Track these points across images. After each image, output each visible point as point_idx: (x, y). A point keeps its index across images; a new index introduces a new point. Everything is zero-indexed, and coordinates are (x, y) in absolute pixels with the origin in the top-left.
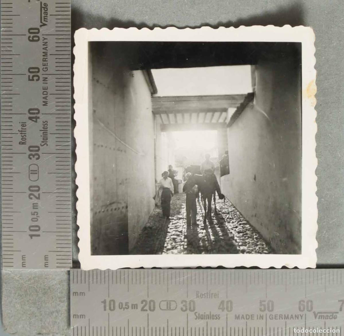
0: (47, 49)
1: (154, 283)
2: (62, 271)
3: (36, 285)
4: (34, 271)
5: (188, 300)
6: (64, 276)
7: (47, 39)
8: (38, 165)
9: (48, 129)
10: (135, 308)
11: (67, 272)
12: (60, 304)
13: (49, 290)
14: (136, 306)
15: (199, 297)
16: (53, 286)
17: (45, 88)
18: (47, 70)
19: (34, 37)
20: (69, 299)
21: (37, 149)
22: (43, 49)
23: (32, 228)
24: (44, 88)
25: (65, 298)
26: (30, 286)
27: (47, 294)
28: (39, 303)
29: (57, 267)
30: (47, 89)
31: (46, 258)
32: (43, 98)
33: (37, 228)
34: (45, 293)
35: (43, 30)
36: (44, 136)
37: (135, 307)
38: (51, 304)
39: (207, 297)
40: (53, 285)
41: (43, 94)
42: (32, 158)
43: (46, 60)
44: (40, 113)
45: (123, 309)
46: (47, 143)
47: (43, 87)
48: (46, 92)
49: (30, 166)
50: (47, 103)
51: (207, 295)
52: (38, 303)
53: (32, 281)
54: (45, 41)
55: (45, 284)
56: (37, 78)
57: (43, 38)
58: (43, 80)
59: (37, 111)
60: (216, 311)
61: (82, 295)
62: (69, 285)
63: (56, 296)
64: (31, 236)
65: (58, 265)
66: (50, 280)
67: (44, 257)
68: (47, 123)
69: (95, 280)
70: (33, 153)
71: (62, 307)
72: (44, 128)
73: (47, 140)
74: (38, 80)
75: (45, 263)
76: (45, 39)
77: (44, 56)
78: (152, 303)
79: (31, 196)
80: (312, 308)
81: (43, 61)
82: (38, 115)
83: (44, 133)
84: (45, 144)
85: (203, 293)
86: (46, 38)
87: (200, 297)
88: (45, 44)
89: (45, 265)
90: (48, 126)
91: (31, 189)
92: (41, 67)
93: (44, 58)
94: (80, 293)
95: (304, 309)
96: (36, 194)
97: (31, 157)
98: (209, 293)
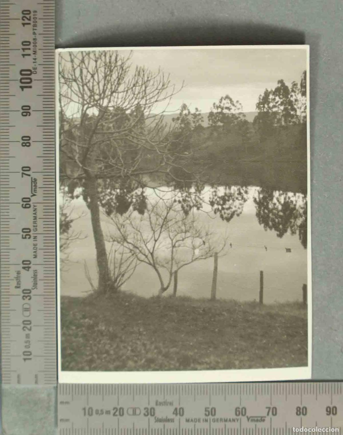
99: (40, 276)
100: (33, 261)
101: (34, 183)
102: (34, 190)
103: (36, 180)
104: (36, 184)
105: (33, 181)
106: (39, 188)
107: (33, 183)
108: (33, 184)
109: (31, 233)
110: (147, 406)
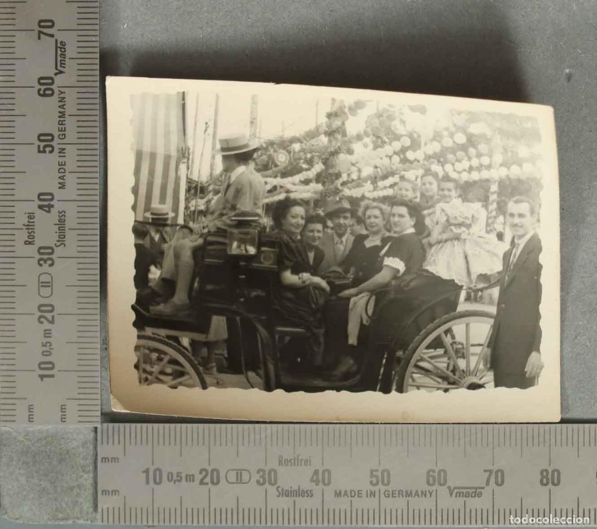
0: (65, 107)
1: (218, 443)
2: (87, 428)
3: (49, 447)
4: (45, 428)
5: (267, 469)
6: (90, 435)
7: (64, 93)
8: (52, 275)
9: (66, 223)
10: (190, 481)
11: (93, 429)
12: (82, 476)
13: (67, 456)
14: (192, 477)
15: (282, 464)
16: (73, 451)
17: (62, 162)
18: (65, 137)
19: (45, 90)
20: (96, 467)
21: (50, 251)
22: (60, 107)
23: (42, 366)
24: (60, 164)
25: (89, 466)
26: (41, 449)
27: (65, 461)
28: (53, 474)
29: (79, 422)
30: (65, 165)
31: (63, 408)
32: (60, 178)
33: (50, 366)
34: (61, 461)
35: (58, 80)
36: (59, 233)
37: (190, 478)
38: (70, 475)
39: (295, 464)
40: (73, 448)
41: (59, 172)
42: (44, 265)
43: (63, 123)
44: (54, 200)
45: (173, 482)
46: (64, 242)
47: (59, 162)
48: (62, 168)
49: (40, 275)
50: (64, 185)
51: (294, 462)
52: (51, 474)
53: (44, 442)
54: (63, 95)
55: (62, 446)
56: (50, 149)
57: (59, 91)
58: (60, 152)
59: (50, 197)
60: (307, 485)
61: (115, 461)
62: (96, 448)
63: (78, 463)
64: (42, 377)
65: (80, 419)
66: (70, 440)
67: (60, 408)
68: (65, 213)
69: (133, 440)
70: (45, 257)
71: (86, 480)
72: (60, 221)
73: (64, 238)
74: (51, 152)
75: (62, 416)
76: (62, 93)
77: (59, 117)
78: (215, 473)
79: (42, 320)
80: (445, 481)
81: (59, 124)
82: (52, 203)
83: (61, 228)
84: (62, 244)
85: (289, 460)
86: (63, 91)
87: (284, 465)
88: (62, 100)
89: (62, 418)
90: (66, 218)
91: (42, 308)
92: (56, 134)
93: (59, 121)
94: (112, 459)
95: (434, 481)
96: (49, 316)
97: (42, 262)
98: (298, 458)
99: (71, 221)
100: (58, 194)
101: (61, 51)
102: (61, 64)
103: (65, 45)
104: (65, 51)
105: (59, 45)
106: (70, 58)
107: (59, 49)
108: (59, 53)
109: (54, 143)
110: (262, 466)
